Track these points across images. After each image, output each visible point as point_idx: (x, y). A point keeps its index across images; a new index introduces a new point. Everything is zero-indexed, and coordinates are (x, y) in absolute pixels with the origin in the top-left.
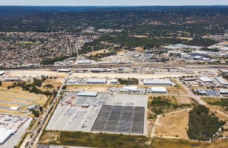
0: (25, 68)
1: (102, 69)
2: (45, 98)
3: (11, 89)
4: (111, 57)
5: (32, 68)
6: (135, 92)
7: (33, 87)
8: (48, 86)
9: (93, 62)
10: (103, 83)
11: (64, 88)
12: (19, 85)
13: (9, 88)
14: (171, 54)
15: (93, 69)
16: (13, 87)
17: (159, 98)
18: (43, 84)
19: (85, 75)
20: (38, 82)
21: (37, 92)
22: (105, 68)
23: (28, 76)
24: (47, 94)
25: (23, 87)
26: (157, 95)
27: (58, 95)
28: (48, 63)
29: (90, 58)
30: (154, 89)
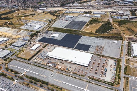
0: (54, 7)
1: (81, 8)
3: (47, 14)
4: (88, 3)
6: (87, 16)
9: (80, 5)
10: (78, 13)
11: (63, 14)
12: (49, 13)
13: (46, 13)
16: (47, 13)
17: (95, 19)
18: (57, 13)
19: (74, 10)
21: (54, 15)
23: (53, 10)
24: (57, 16)
25: (50, 13)
26: (95, 18)
27: (60, 17)
28: (63, 5)
29: (79, 3)
30: (96, 15)
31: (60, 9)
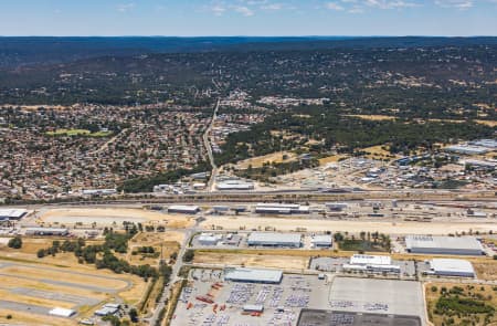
0: (79, 201)
1: (285, 207)
2: (141, 286)
4: (306, 172)
5: (96, 200)
6: (385, 272)
7: (106, 253)
8: (144, 251)
9: (258, 187)
10: (292, 245)
11: (189, 257)
12: (68, 248)
13: (41, 254)
14: (469, 168)
15: (261, 206)
16: (52, 251)
17: (457, 290)
18: (132, 246)
19: (241, 221)
20: (116, 241)
21: (117, 267)
22: (294, 203)
23: (87, 222)
24: (144, 273)
25: (78, 253)
26: (450, 284)
27: (175, 278)
28: (137, 189)
29: (248, 174)
30: (439, 264)
31: (137, 215)
